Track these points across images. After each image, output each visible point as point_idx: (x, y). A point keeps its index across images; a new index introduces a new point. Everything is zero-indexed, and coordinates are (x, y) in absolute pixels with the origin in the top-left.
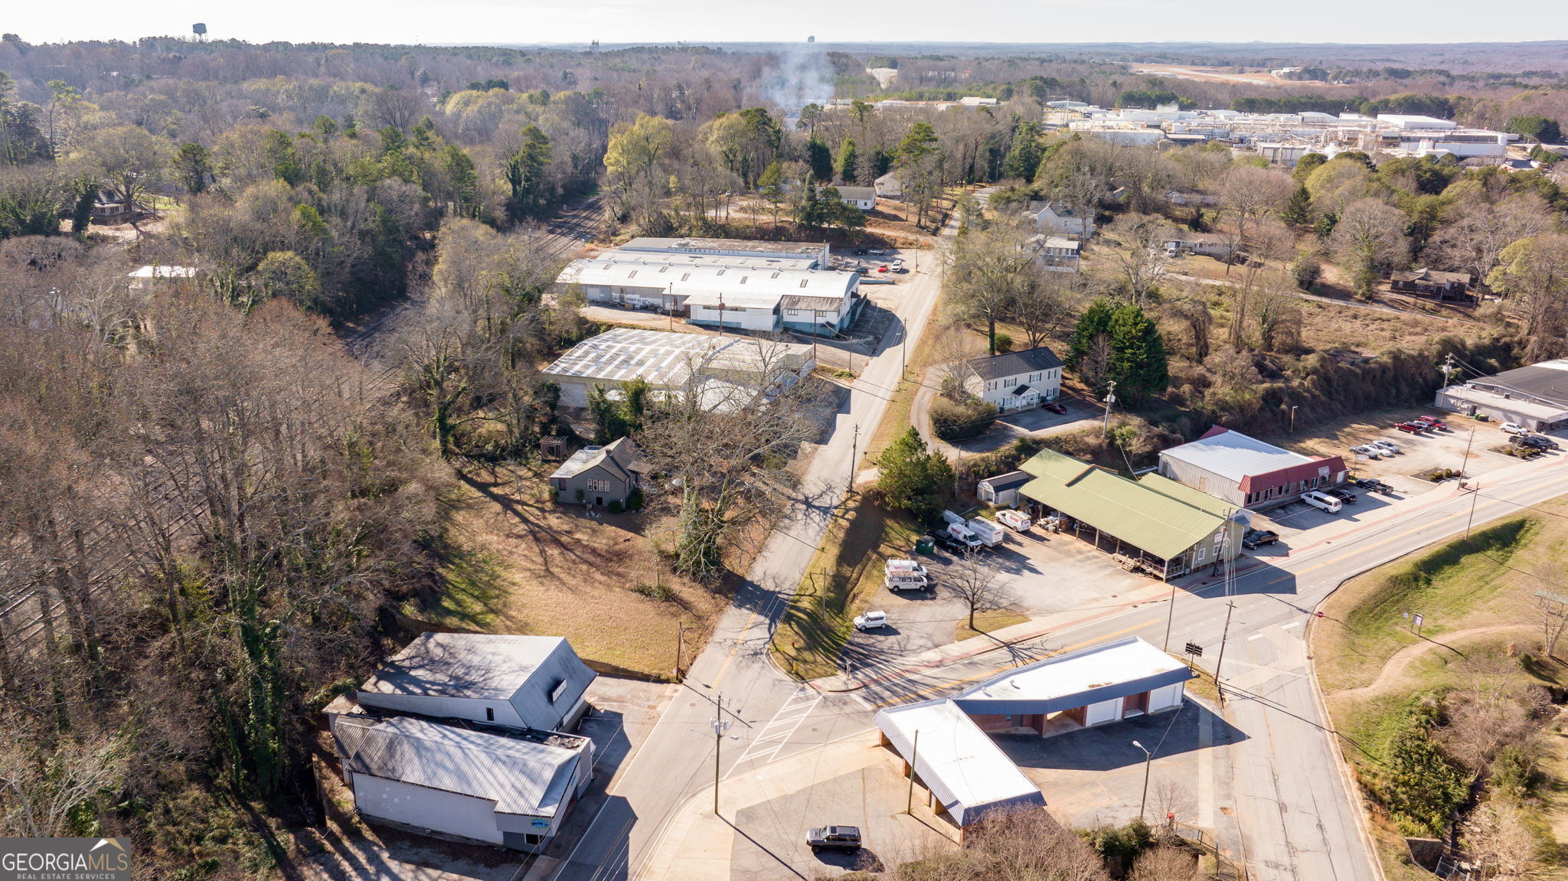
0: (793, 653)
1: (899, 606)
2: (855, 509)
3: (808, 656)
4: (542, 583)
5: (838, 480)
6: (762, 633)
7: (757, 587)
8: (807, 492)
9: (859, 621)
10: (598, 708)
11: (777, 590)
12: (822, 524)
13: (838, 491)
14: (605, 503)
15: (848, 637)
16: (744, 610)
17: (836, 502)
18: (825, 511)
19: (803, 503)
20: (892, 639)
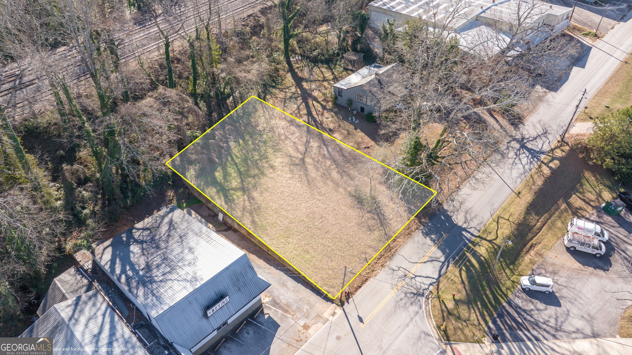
0: (450, 305)
1: (569, 269)
2: (561, 159)
3: (464, 311)
4: (291, 171)
5: (555, 127)
6: (432, 270)
7: (449, 218)
8: (525, 132)
9: (525, 281)
10: (266, 311)
11: (465, 226)
12: (527, 167)
13: (550, 137)
14: (366, 112)
15: (509, 294)
16: (428, 241)
17: (546, 148)
18: (534, 154)
19: (518, 141)
20: (552, 310)
